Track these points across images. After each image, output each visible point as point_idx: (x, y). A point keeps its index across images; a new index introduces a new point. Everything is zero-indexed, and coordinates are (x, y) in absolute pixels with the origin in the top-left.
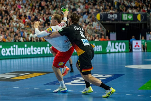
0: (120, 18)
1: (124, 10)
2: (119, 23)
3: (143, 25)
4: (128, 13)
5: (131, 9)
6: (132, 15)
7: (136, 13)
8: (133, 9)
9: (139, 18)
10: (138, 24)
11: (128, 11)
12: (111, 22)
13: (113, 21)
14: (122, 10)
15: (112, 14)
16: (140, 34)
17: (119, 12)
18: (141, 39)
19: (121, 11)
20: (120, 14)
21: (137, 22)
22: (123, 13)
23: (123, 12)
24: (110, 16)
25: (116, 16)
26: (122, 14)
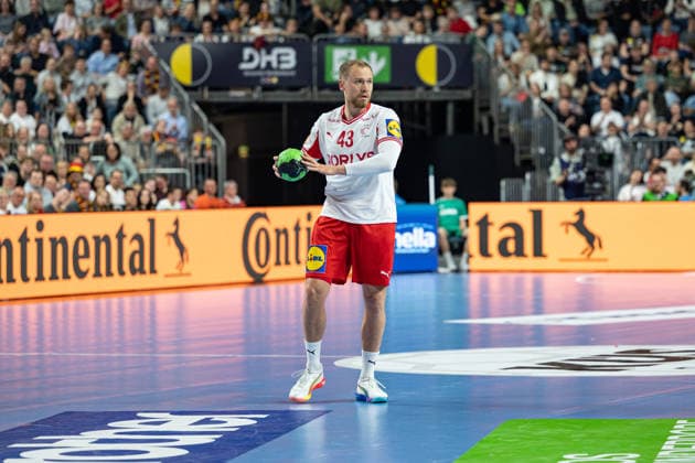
0: (315, 71)
1: (336, 22)
2: (309, 98)
3: (450, 108)
4: (364, 42)
5: (380, 17)
6: (386, 50)
7: (409, 39)
8: (395, 15)
9: (427, 67)
10: (422, 104)
11: (361, 29)
12: (257, 95)
13: (268, 88)
14: (329, 22)
15: (263, 44)
16: (431, 169)
17: (311, 36)
18: (439, 194)
19: (322, 28)
20: (315, 49)
21: (418, 94)
22: (334, 43)
23: (330, 36)
24: (253, 61)
25: (289, 58)
26: (328, 49)
